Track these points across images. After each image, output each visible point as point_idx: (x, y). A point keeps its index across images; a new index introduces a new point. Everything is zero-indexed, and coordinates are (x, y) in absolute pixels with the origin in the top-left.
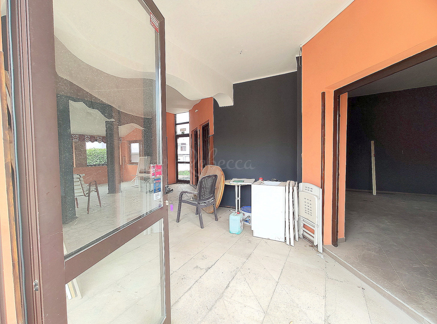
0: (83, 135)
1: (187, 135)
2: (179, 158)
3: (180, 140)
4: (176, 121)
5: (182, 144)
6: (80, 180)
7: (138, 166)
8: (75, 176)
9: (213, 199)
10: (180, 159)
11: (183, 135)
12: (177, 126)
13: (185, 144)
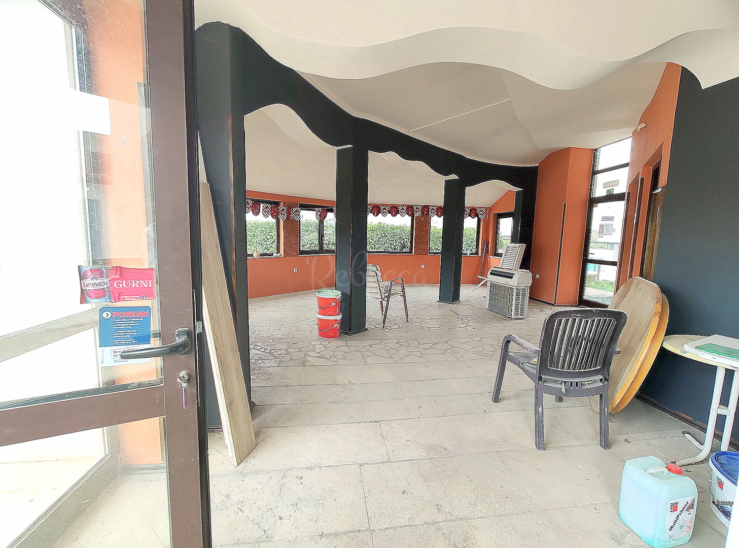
0: (427, 206)
1: (620, 197)
2: (591, 251)
3: (600, 211)
4: (594, 166)
5: (604, 219)
6: (377, 275)
7: (502, 260)
8: (370, 267)
9: (601, 380)
10: (595, 253)
11: (611, 197)
12: (599, 175)
13: (611, 219)
